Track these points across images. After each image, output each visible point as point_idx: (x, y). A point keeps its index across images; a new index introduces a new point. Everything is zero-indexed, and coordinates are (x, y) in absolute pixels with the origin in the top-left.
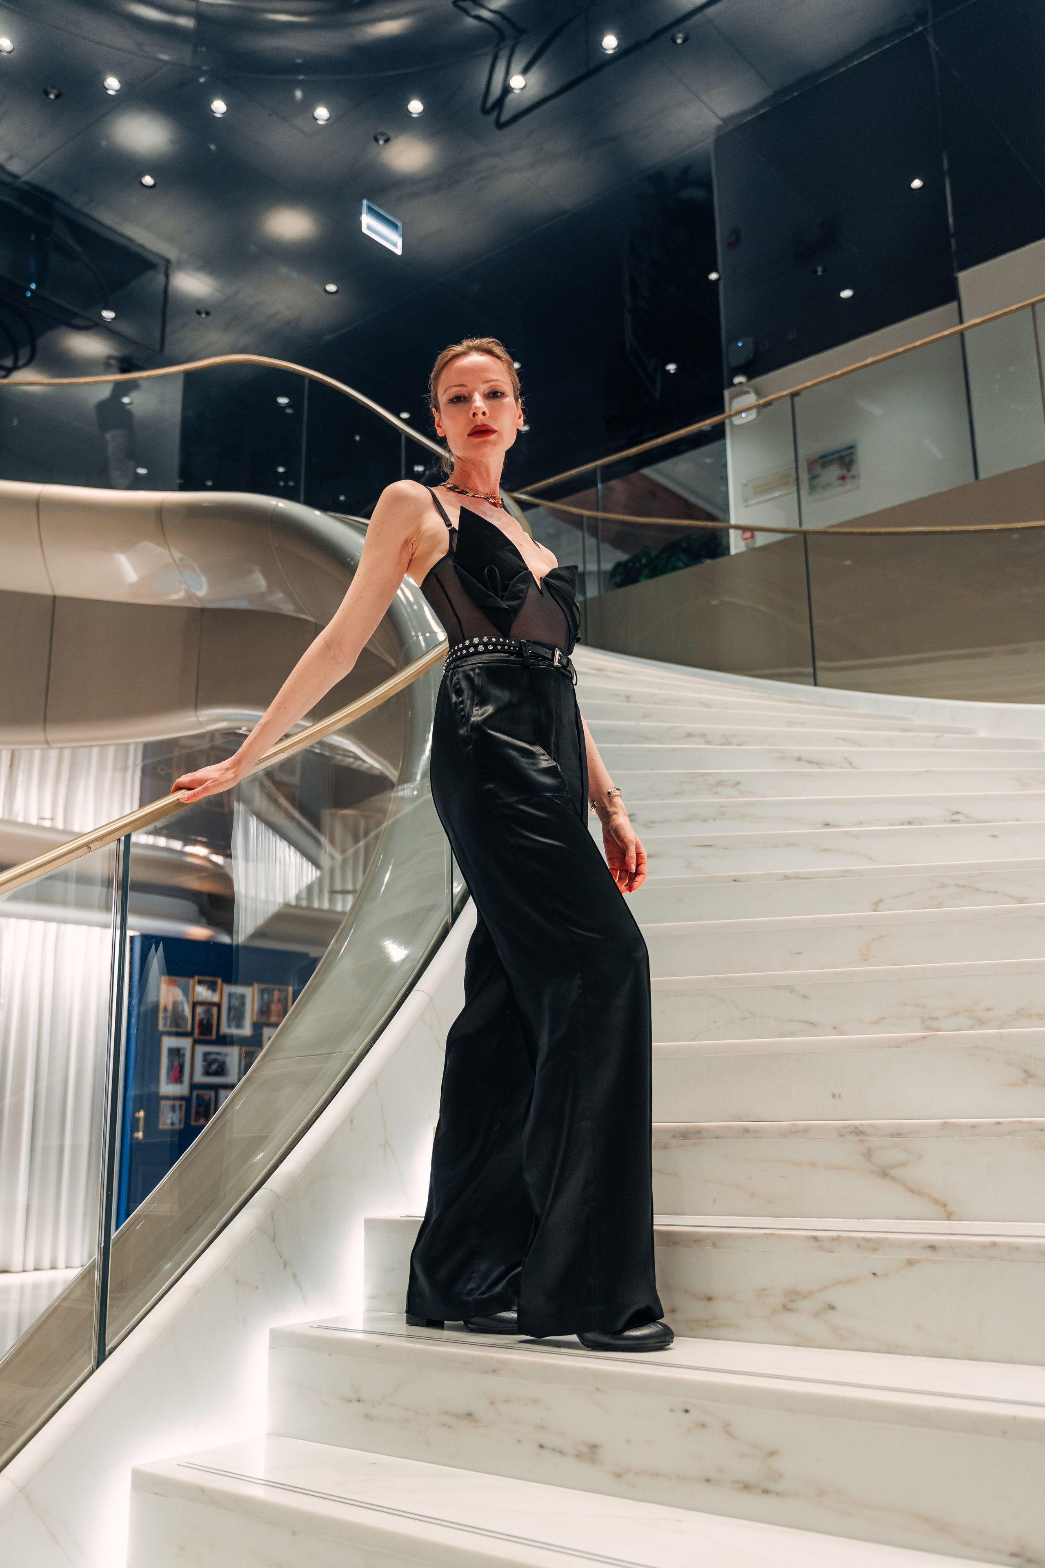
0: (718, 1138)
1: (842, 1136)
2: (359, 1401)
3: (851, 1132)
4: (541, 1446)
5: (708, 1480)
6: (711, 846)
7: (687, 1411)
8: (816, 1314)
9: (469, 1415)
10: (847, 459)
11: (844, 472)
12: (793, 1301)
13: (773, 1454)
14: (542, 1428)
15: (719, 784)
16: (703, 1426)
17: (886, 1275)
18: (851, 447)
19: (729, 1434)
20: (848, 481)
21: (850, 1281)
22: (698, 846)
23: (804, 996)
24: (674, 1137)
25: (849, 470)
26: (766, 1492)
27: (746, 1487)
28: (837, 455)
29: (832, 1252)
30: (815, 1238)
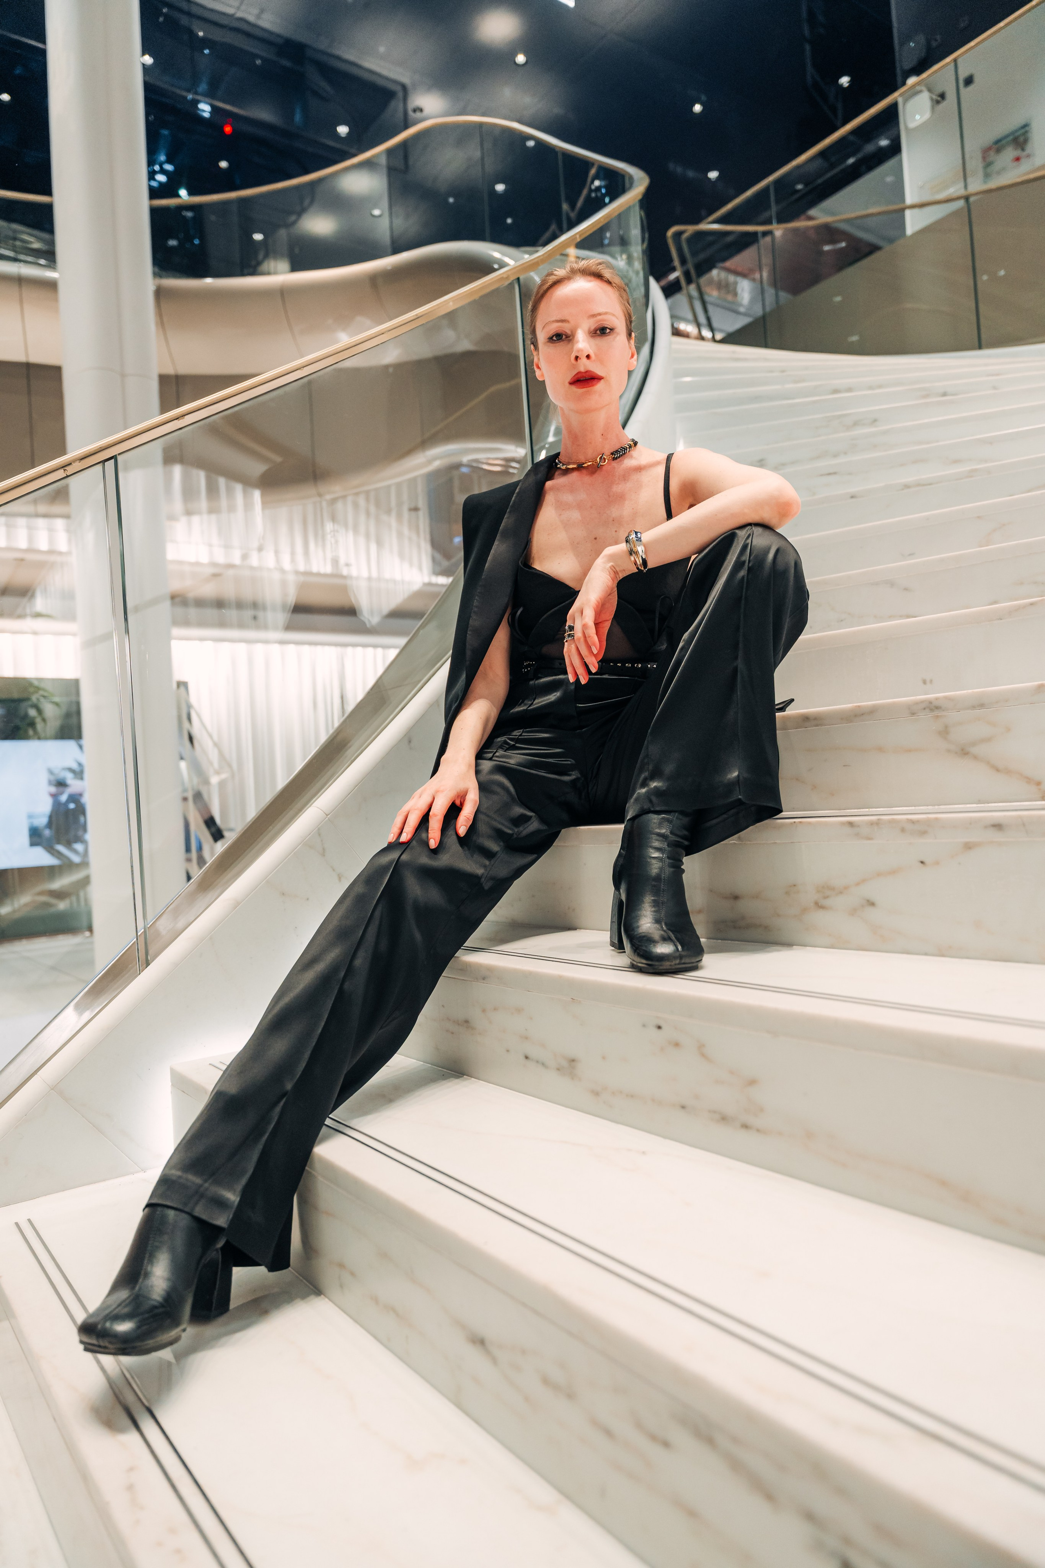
1: (913, 714)
3: (924, 709)
4: (527, 1057)
5: (683, 1107)
6: (835, 473)
7: (659, 1027)
8: (853, 912)
9: (466, 1022)
10: (1022, 139)
11: (1018, 153)
12: (826, 897)
13: (752, 1082)
14: (527, 1038)
16: (677, 1045)
17: (937, 863)
18: (1026, 126)
19: (703, 1055)
20: (1023, 161)
21: (893, 872)
22: (822, 475)
23: (906, 589)
25: (1023, 150)
26: (745, 1126)
27: (724, 1119)
28: (1011, 137)
29: (869, 839)
30: (851, 824)
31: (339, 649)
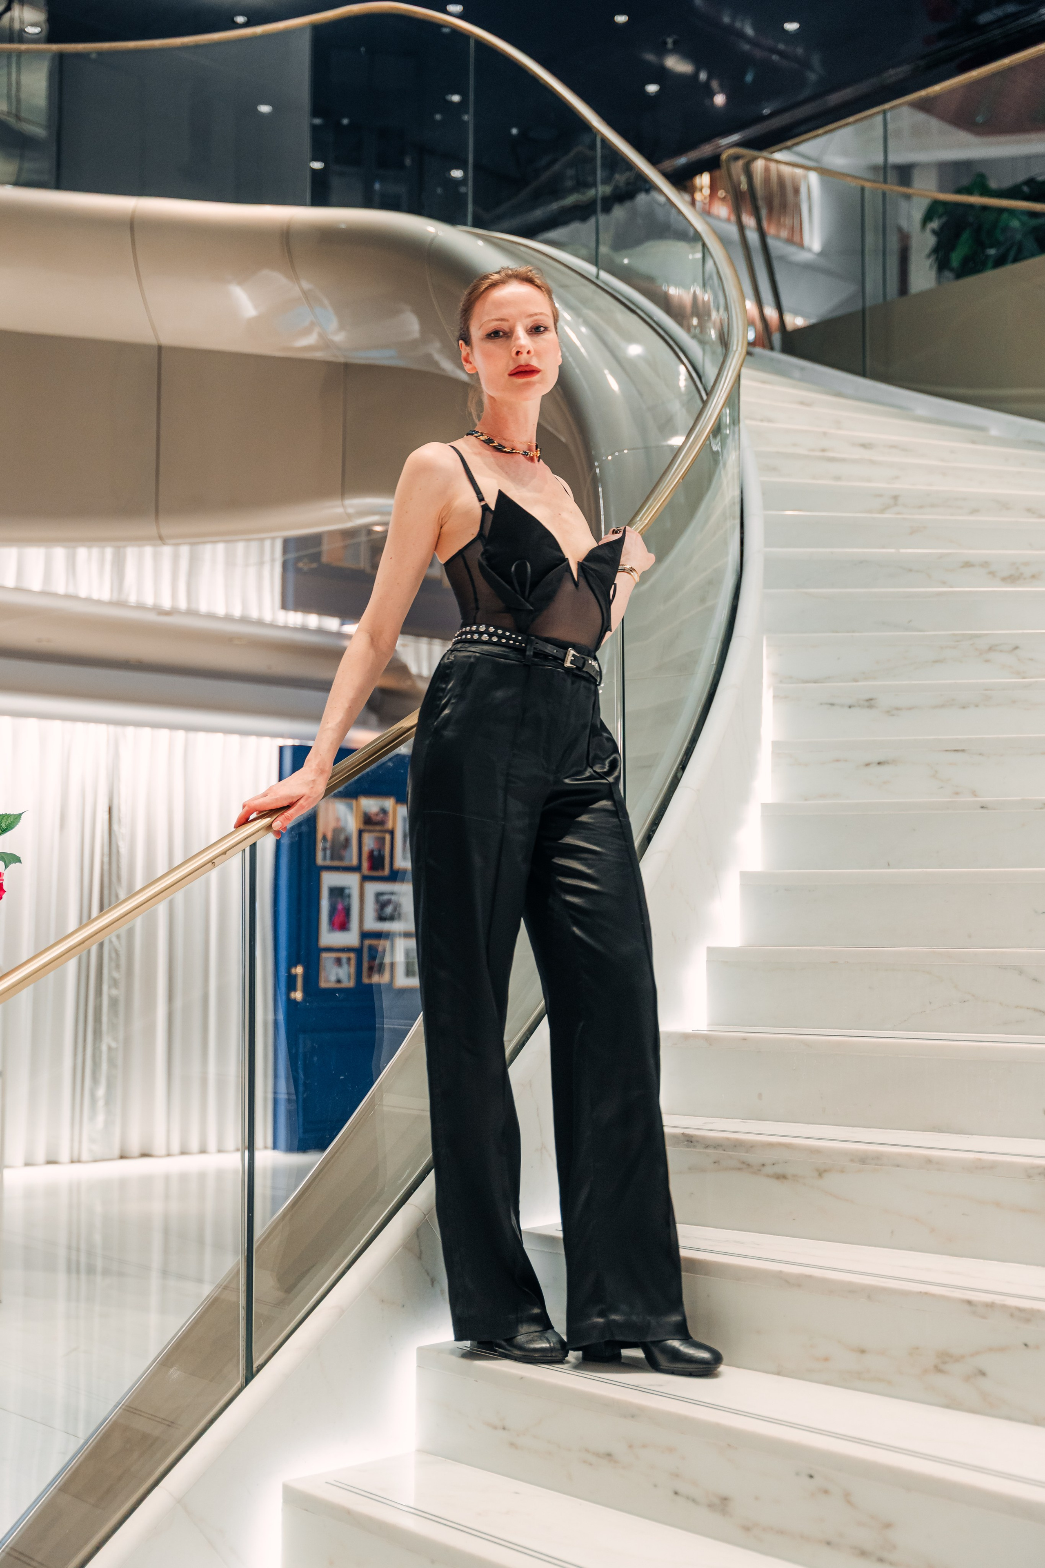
0: (898, 1166)
1: (1029, 1177)
2: (504, 1429)
3: (1040, 1174)
4: (676, 1493)
5: (829, 1543)
6: (963, 751)
7: (811, 1477)
8: (967, 1379)
9: (609, 1455)
12: (945, 1363)
13: (888, 1526)
14: (677, 1475)
15: (991, 649)
16: (826, 1492)
17: (1037, 1347)
19: (849, 1502)
21: (1002, 1349)
22: (947, 750)
23: (1035, 980)
24: (852, 1161)
26: (881, 1560)
27: (863, 1554)
29: (984, 1317)
30: (969, 1302)
31: (112, 728)
